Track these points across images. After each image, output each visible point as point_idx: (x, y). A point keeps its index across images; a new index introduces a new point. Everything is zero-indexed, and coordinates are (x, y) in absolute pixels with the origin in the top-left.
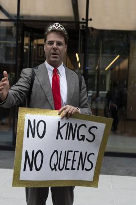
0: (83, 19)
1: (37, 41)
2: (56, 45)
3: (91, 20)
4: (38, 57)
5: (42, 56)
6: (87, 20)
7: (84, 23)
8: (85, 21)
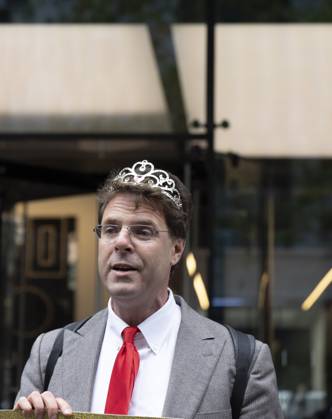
0: (196, 124)
1: (25, 209)
2: (129, 236)
3: (225, 125)
4: (36, 267)
5: (50, 262)
6: (211, 125)
7: (200, 137)
8: (202, 130)
